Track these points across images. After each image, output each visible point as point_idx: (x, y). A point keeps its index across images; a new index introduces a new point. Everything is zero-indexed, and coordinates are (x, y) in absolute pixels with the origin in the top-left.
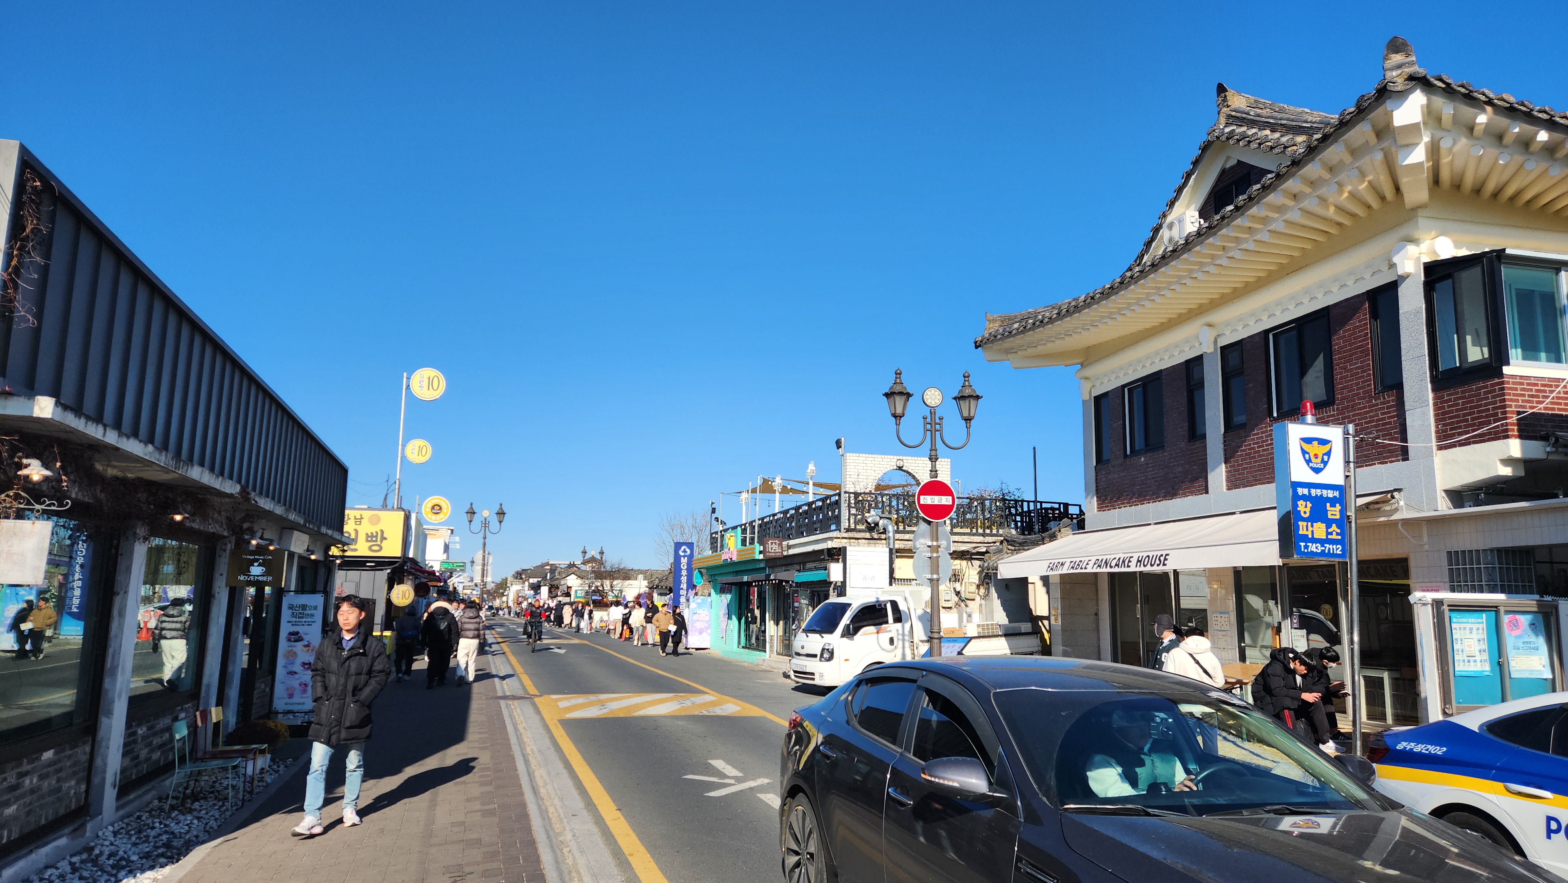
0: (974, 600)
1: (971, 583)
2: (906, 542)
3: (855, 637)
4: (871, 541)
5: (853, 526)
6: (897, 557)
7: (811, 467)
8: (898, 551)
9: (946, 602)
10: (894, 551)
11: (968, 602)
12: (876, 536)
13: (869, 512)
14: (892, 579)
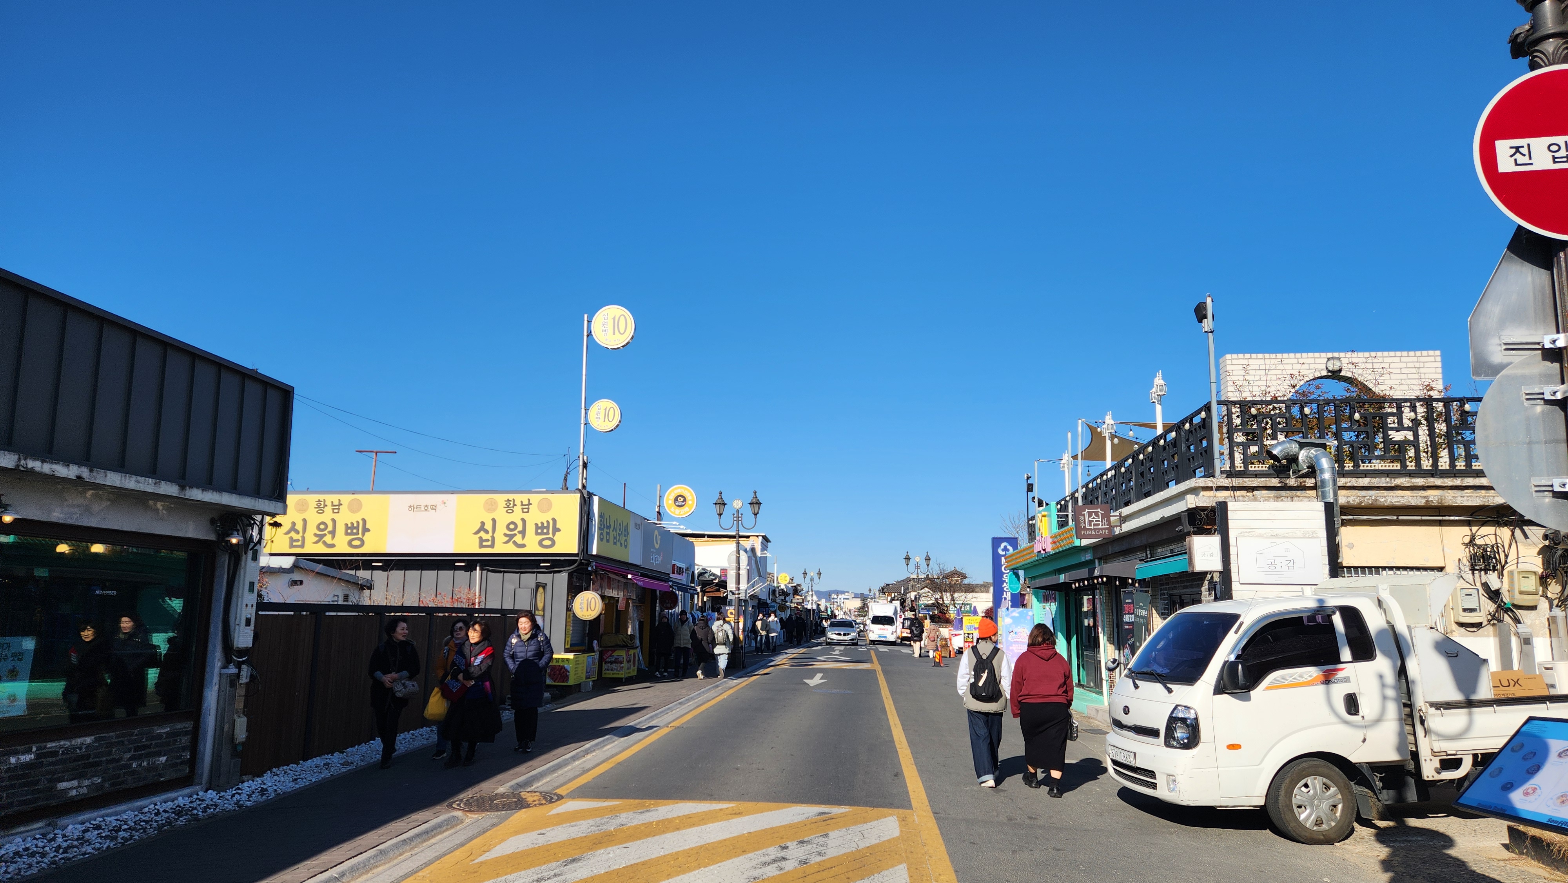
0: (1534, 608)
1: (1526, 574)
2: (1363, 493)
3: (1253, 693)
4: (1283, 493)
5: (1239, 465)
6: (1344, 523)
7: (1159, 381)
8: (1346, 510)
9: (1467, 614)
10: (1337, 509)
11: (1520, 613)
12: (1292, 482)
13: (1274, 437)
14: (1336, 569)
